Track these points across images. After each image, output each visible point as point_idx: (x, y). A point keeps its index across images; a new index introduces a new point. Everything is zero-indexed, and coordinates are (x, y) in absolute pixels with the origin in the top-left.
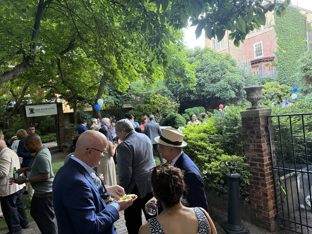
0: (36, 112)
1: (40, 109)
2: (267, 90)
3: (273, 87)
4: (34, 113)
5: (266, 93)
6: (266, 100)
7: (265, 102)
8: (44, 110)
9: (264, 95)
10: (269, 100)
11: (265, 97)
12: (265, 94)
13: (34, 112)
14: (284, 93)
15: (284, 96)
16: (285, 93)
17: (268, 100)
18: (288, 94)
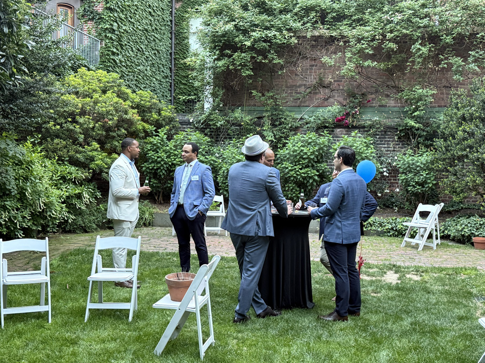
2: (88, 99)
3: (109, 94)
5: (83, 113)
6: (81, 145)
7: (80, 152)
9: (74, 121)
10: (96, 145)
11: (78, 129)
12: (78, 117)
14: (147, 126)
15: (145, 138)
16: (150, 128)
17: (88, 145)
18: (162, 133)
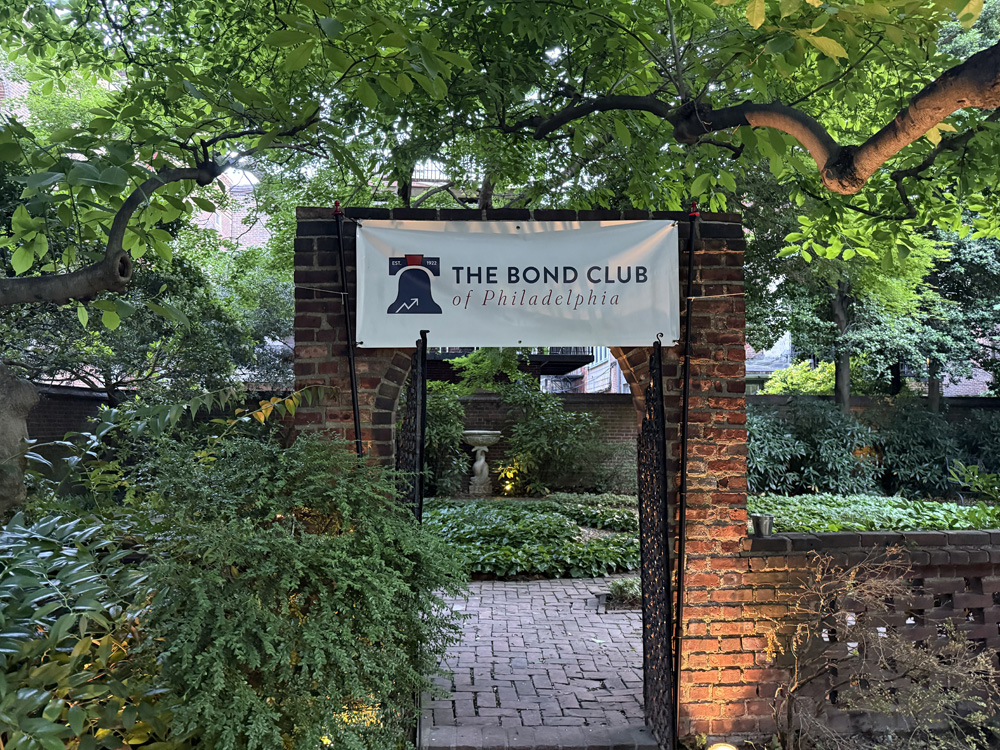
0: (457, 300)
1: (502, 276)
4: (438, 310)
8: (541, 289)
13: (437, 296)
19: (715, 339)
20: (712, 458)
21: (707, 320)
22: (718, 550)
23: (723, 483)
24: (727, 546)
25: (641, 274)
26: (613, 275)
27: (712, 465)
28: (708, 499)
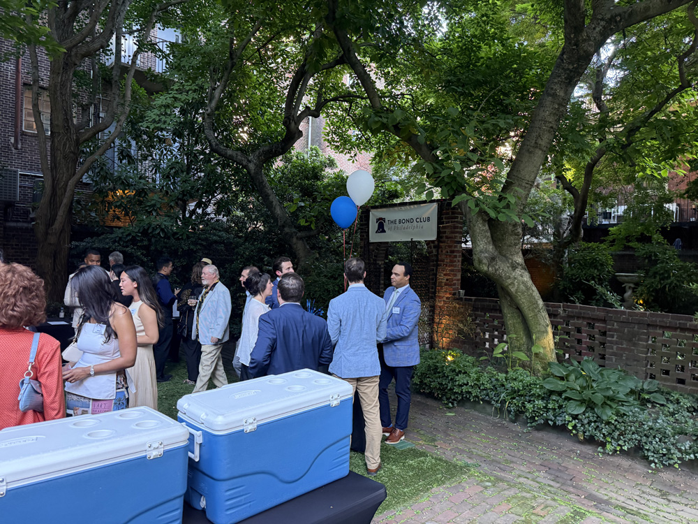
0: (389, 229)
1: (397, 222)
4: (385, 232)
13: (385, 228)
19: (447, 237)
20: (445, 273)
21: (445, 232)
22: (445, 299)
23: (447, 280)
24: (447, 298)
25: (429, 219)
26: (422, 220)
27: (445, 275)
28: (443, 284)
